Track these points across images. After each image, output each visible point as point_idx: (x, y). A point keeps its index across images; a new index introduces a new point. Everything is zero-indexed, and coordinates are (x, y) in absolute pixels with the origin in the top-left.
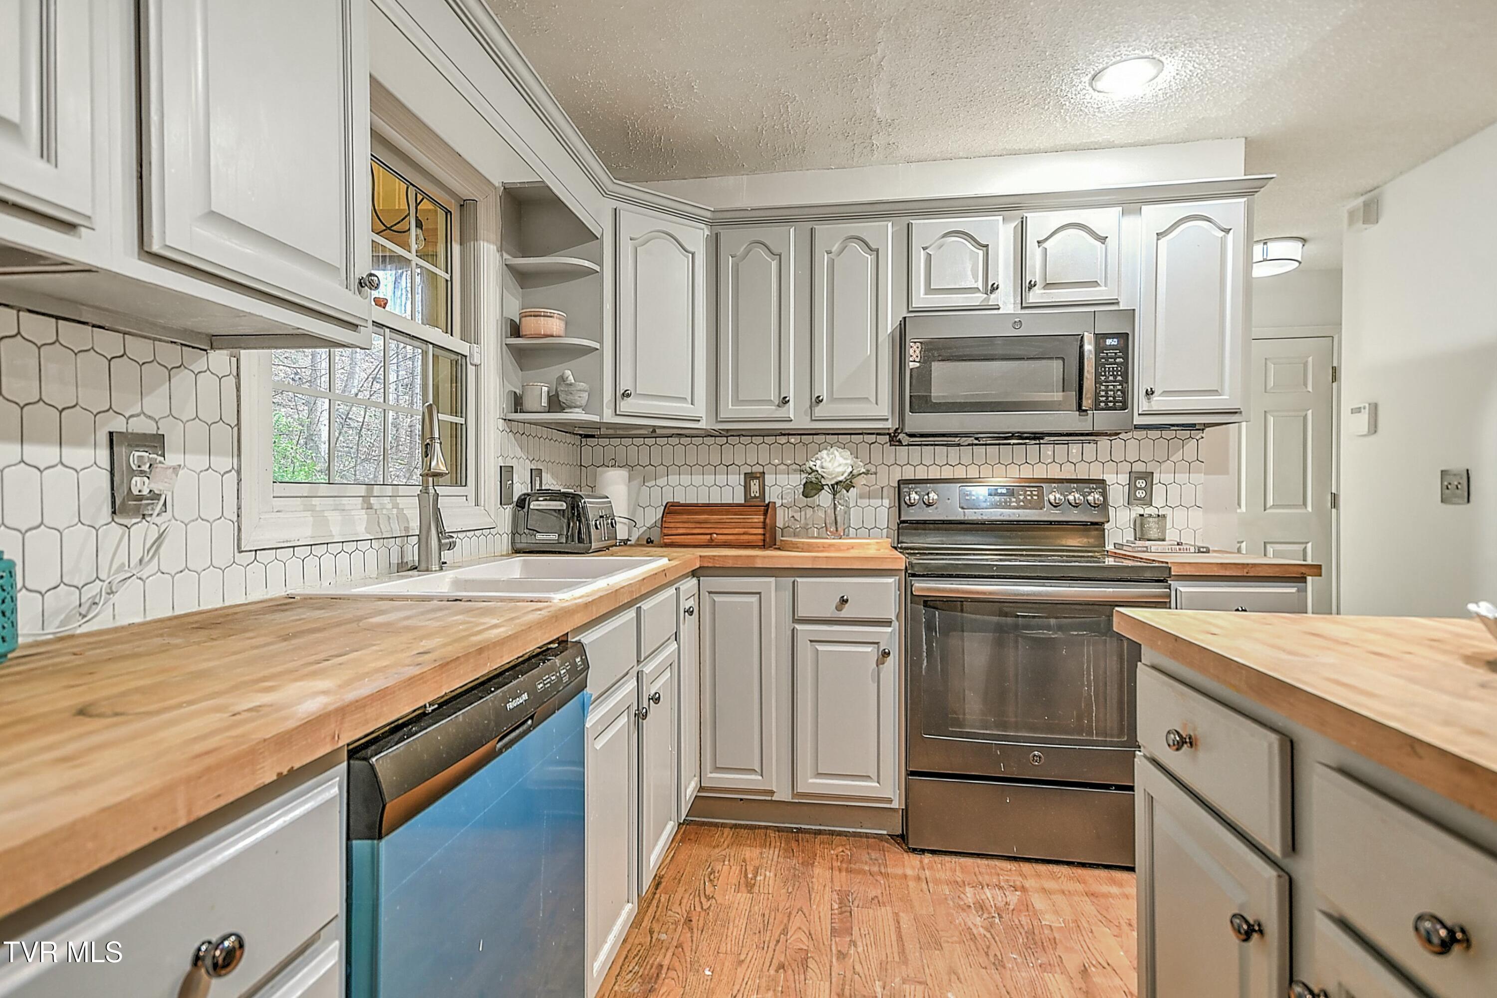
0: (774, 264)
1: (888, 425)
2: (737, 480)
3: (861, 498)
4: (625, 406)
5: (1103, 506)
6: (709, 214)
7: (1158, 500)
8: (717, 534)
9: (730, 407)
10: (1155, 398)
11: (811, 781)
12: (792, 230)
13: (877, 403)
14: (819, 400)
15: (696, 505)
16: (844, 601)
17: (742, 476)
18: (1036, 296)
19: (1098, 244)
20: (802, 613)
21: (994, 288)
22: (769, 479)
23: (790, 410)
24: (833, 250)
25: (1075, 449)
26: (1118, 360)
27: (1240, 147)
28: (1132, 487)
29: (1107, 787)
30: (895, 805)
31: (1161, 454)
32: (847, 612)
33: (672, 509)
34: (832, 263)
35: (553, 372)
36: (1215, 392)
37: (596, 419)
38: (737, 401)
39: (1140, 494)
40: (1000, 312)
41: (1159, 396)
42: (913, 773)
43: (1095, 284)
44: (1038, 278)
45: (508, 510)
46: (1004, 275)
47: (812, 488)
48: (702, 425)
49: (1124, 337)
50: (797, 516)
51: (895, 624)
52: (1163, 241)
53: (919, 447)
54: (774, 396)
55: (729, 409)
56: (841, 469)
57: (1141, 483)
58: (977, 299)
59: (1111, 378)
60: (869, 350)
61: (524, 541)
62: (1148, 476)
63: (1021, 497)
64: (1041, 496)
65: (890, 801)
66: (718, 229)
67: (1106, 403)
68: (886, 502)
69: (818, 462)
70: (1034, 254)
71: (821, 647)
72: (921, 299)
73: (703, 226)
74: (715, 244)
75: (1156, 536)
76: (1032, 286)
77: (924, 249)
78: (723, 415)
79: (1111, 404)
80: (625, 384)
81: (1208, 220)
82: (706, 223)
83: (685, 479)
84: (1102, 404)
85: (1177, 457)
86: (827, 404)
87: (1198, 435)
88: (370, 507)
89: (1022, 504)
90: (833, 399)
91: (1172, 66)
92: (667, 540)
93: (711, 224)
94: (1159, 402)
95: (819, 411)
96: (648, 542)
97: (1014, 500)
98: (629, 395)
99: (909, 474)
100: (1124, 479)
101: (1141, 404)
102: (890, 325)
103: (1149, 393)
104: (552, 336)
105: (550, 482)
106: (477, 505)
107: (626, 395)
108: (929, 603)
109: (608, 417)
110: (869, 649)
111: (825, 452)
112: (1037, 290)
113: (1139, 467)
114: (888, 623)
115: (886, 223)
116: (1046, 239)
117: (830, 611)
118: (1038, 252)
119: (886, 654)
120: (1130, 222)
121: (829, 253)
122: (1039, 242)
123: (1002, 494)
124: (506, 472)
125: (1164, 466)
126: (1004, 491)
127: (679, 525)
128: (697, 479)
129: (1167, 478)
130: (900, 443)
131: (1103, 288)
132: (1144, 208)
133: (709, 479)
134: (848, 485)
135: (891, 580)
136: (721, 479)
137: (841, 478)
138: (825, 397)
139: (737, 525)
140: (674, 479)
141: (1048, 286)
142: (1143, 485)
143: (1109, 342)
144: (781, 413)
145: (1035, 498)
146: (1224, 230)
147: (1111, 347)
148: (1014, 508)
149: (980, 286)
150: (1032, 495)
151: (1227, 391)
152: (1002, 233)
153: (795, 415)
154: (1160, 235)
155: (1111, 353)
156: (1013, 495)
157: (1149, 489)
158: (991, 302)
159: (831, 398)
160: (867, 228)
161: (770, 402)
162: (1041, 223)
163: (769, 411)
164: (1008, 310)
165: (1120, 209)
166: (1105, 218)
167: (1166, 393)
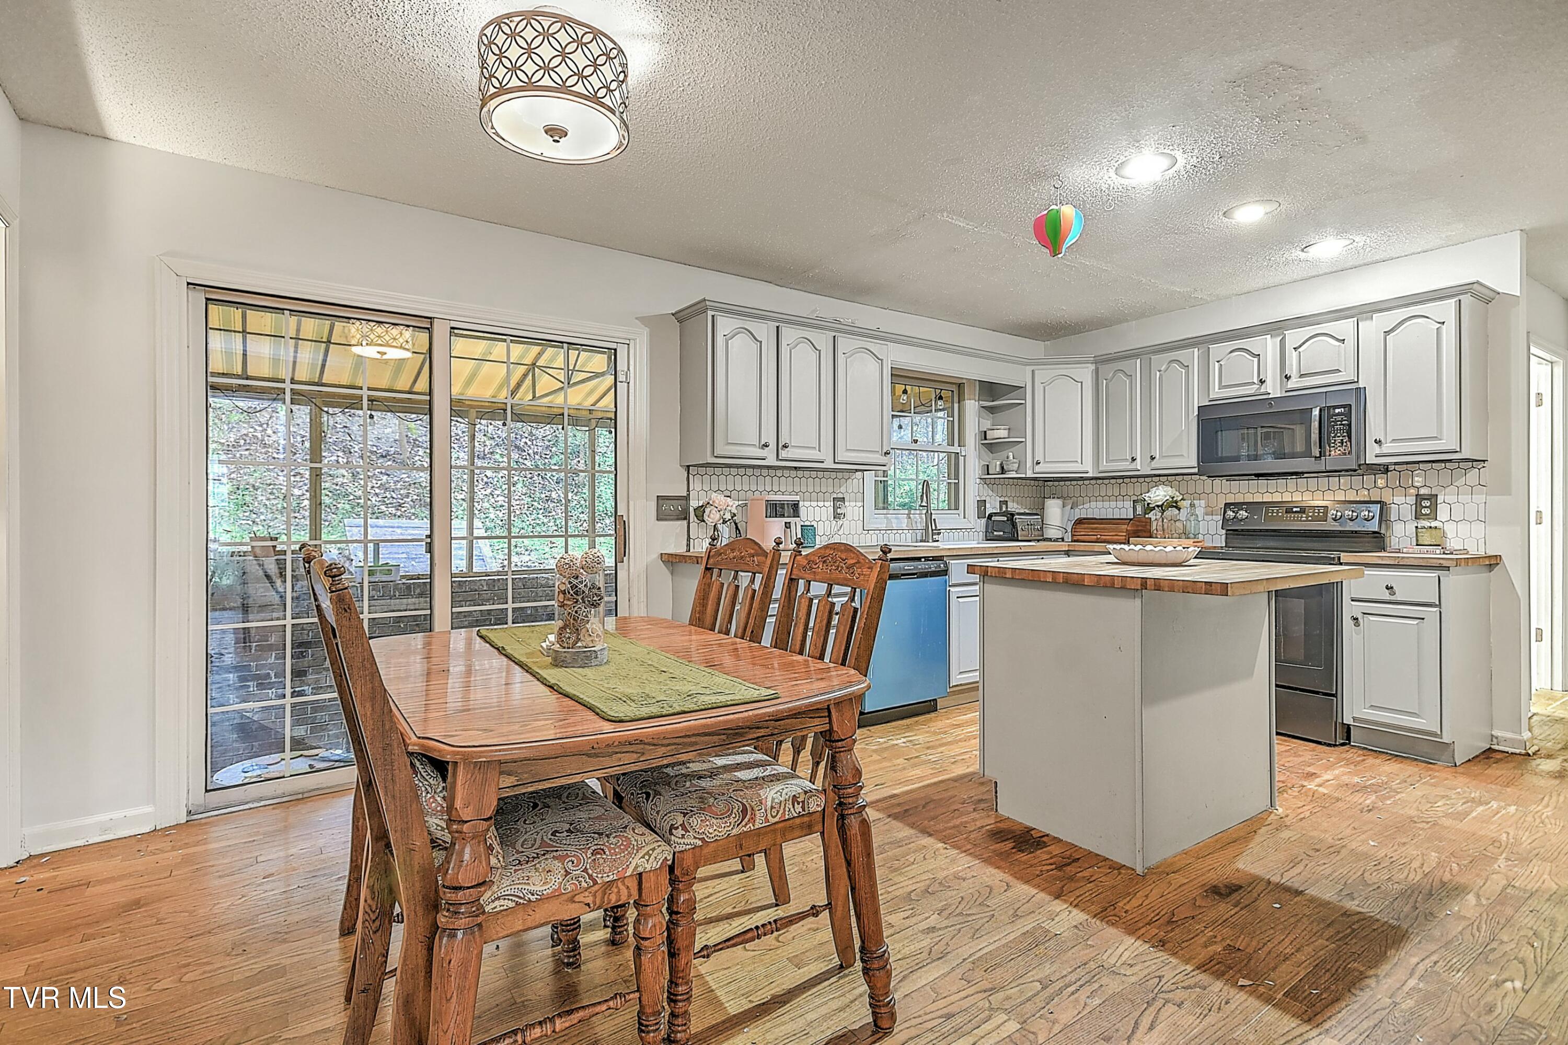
0: (1128, 382)
1: (1196, 470)
2: (1129, 504)
3: (1207, 515)
4: (1037, 468)
6: (1092, 359)
7: (1441, 516)
8: (1101, 535)
9: (1105, 463)
10: (1386, 444)
12: (1139, 361)
13: (1187, 458)
14: (1154, 459)
15: (1095, 519)
17: (1132, 502)
18: (1291, 385)
19: (1342, 344)
21: (1264, 382)
23: (1138, 464)
24: (1162, 369)
26: (1344, 422)
27: (1516, 240)
28: (1418, 507)
31: (1445, 481)
33: (1081, 521)
34: (1161, 377)
35: (1003, 454)
36: (1435, 438)
37: (1023, 476)
38: (1108, 460)
39: (1427, 511)
40: (1269, 396)
41: (1391, 442)
43: (1340, 371)
44: (1294, 371)
45: (984, 521)
46: (1271, 373)
48: (1093, 475)
49: (1354, 406)
52: (1390, 336)
54: (1129, 457)
55: (1105, 465)
57: (1427, 503)
58: (1253, 389)
59: (1339, 435)
60: (1184, 422)
61: (990, 536)
62: (1433, 498)
63: (1310, 514)
64: (1326, 513)
66: (1099, 365)
67: (1335, 451)
68: (1218, 518)
70: (1292, 357)
72: (1216, 393)
73: (1089, 366)
74: (1097, 375)
76: (1289, 378)
77: (1218, 362)
79: (1338, 452)
80: (1039, 457)
81: (1426, 317)
82: (1092, 363)
83: (1100, 504)
85: (1460, 483)
86: (1159, 459)
87: (1480, 465)
88: (910, 518)
89: (1309, 518)
92: (1075, 538)
93: (1094, 363)
94: (1387, 448)
95: (1155, 464)
97: (1304, 516)
99: (1231, 500)
100: (1412, 500)
101: (1374, 450)
102: (1196, 409)
103: (1380, 443)
104: (1002, 438)
106: (964, 518)
107: (1040, 463)
109: (1030, 474)
112: (1293, 379)
113: (1425, 491)
115: (1194, 349)
116: (1300, 346)
118: (1295, 354)
120: (1363, 325)
121: (1159, 371)
122: (1295, 348)
123: (1296, 512)
124: (982, 503)
125: (1447, 490)
126: (1298, 509)
127: (1082, 531)
129: (1451, 498)
131: (1342, 373)
132: (1374, 315)
133: (1113, 504)
136: (1120, 504)
138: (1157, 456)
139: (1113, 530)
140: (1093, 504)
141: (1301, 376)
142: (1429, 504)
143: (1337, 411)
144: (1132, 466)
145: (1321, 514)
146: (1439, 323)
147: (1339, 414)
148: (1304, 521)
149: (1256, 381)
150: (1318, 513)
151: (1445, 438)
152: (1269, 346)
153: (1142, 467)
154: (1387, 333)
155: (1339, 418)
156: (1304, 512)
157: (1434, 507)
158: (1262, 390)
159: (1162, 457)
160: (1179, 354)
161: (1127, 460)
162: (1296, 336)
163: (1126, 465)
164: (1273, 394)
165: (1354, 319)
166: (1343, 327)
167: (1393, 441)
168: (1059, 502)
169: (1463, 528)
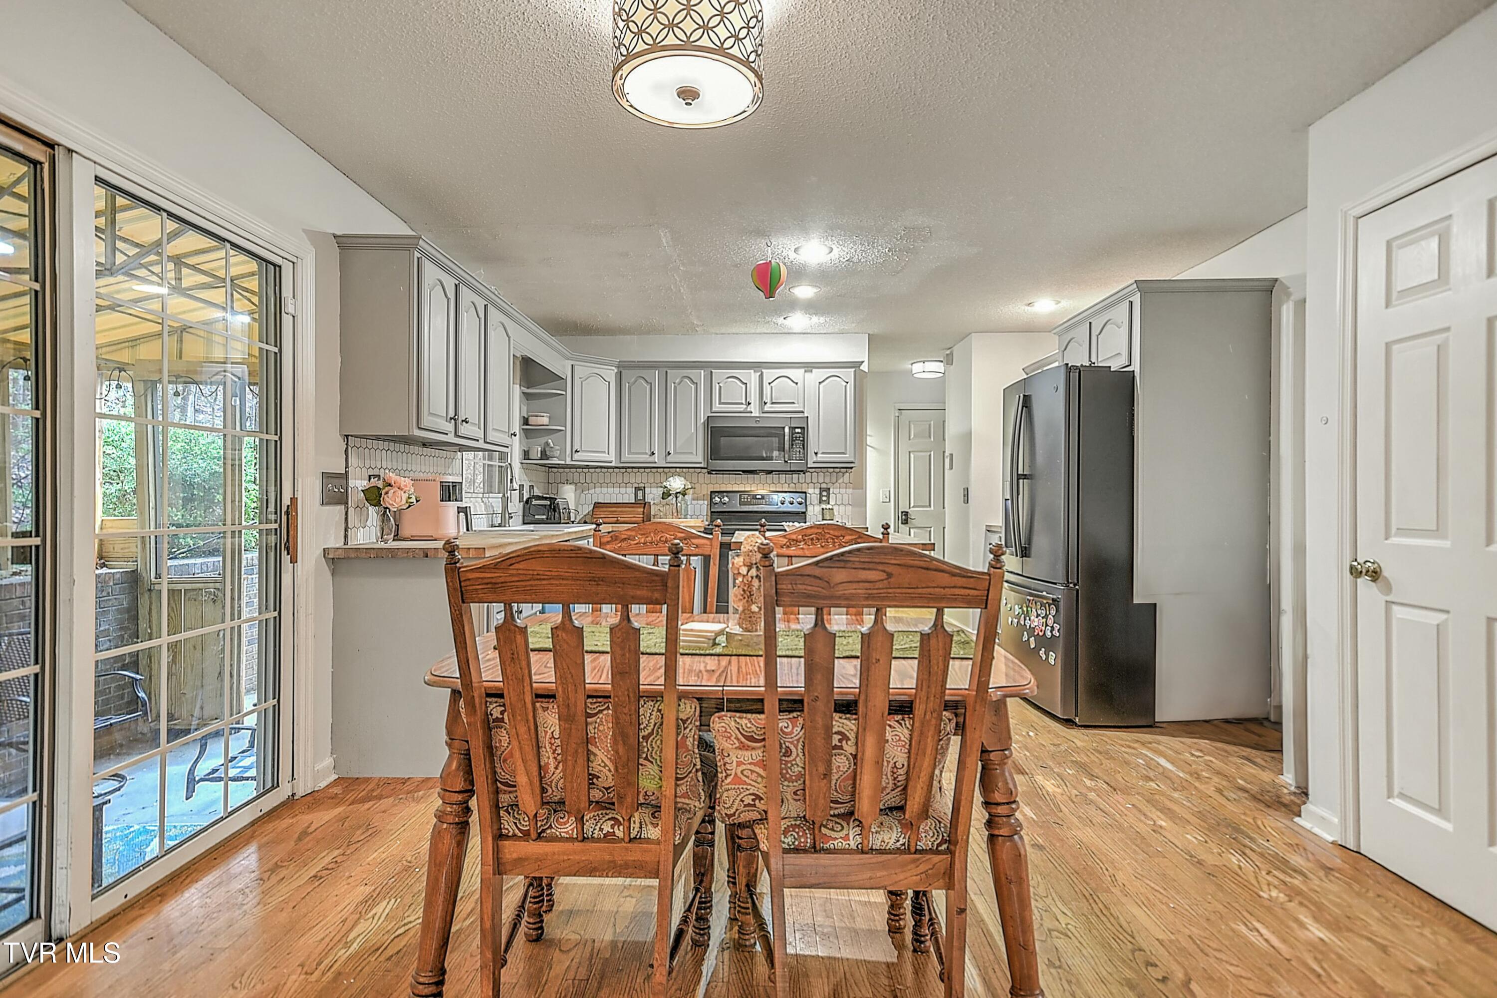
0: (648, 387)
1: (702, 464)
2: (631, 491)
3: (691, 499)
4: (576, 456)
5: (806, 504)
6: (617, 363)
7: (832, 502)
8: (620, 517)
10: (819, 455)
12: (657, 372)
13: (696, 455)
14: (669, 454)
17: (634, 489)
18: (766, 408)
19: (795, 385)
21: (749, 404)
22: (647, 490)
23: (656, 457)
24: (676, 382)
25: (795, 476)
26: (801, 438)
27: (865, 339)
28: (821, 495)
31: (834, 480)
33: (597, 505)
34: (675, 387)
35: (542, 440)
36: (843, 453)
37: (563, 462)
38: (630, 453)
39: (824, 498)
40: (753, 415)
41: (821, 454)
43: (794, 403)
44: (768, 401)
45: (522, 504)
46: (754, 398)
47: (666, 495)
48: (613, 464)
49: (804, 428)
50: (660, 508)
52: (821, 386)
53: (721, 476)
54: (648, 450)
55: (626, 457)
56: (680, 486)
57: (824, 493)
58: (742, 408)
59: (798, 446)
60: (693, 429)
61: (527, 519)
62: (828, 490)
64: (777, 499)
66: (621, 369)
67: (796, 457)
68: (706, 502)
69: (669, 482)
70: (767, 389)
72: (717, 407)
73: (614, 369)
74: (620, 378)
75: (829, 518)
76: (765, 403)
77: (718, 383)
78: (623, 459)
79: (798, 458)
80: (577, 446)
81: (841, 377)
82: (615, 367)
83: (604, 490)
84: (794, 458)
85: (840, 481)
86: (674, 454)
87: (850, 470)
89: (768, 503)
91: (815, 319)
93: (618, 367)
94: (821, 457)
95: (669, 458)
96: (585, 522)
99: (716, 488)
100: (817, 491)
101: (813, 458)
102: (702, 418)
103: (816, 454)
104: (543, 425)
105: (537, 492)
107: (577, 451)
109: (569, 462)
111: (672, 477)
112: (768, 405)
113: (824, 486)
115: (701, 371)
116: (772, 382)
118: (769, 387)
120: (808, 375)
121: (674, 383)
122: (769, 383)
123: (759, 499)
124: (522, 487)
125: (835, 485)
127: (601, 513)
128: (610, 490)
129: (836, 490)
130: (712, 473)
131: (797, 405)
132: (814, 370)
133: (617, 490)
134: (683, 493)
136: (623, 490)
137: (679, 490)
138: (672, 452)
139: (630, 512)
140: (598, 490)
141: (773, 403)
142: (826, 494)
143: (797, 430)
144: (651, 459)
145: (774, 500)
146: (845, 382)
147: (798, 433)
148: (764, 505)
149: (744, 402)
151: (847, 453)
152: (752, 377)
153: (658, 460)
154: (820, 383)
155: (798, 435)
157: (828, 496)
158: (749, 410)
159: (675, 452)
160: (692, 373)
161: (646, 454)
162: (769, 374)
163: (646, 458)
164: (756, 413)
165: (803, 370)
166: (797, 374)
167: (823, 453)
168: (573, 487)
169: (842, 508)
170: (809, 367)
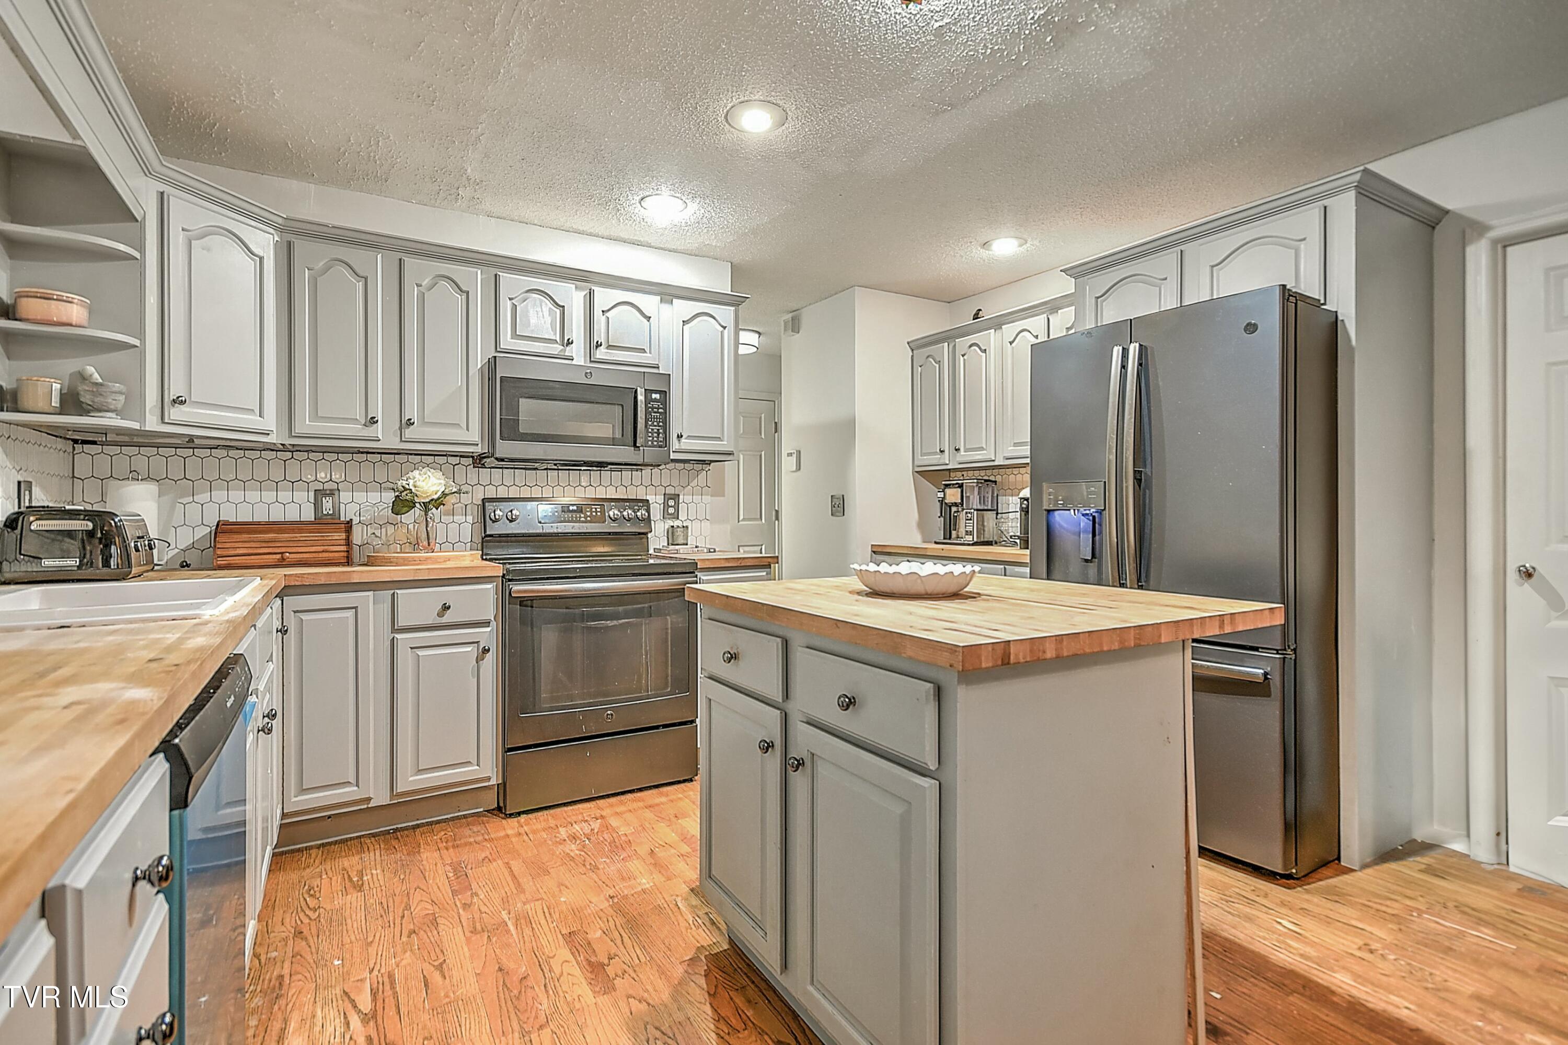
0: (361, 285)
1: (478, 450)
2: (305, 497)
3: (445, 514)
4: (176, 413)
5: (648, 520)
6: (280, 221)
7: (683, 515)
8: (290, 553)
9: (307, 422)
10: (683, 440)
11: (411, 779)
12: (379, 256)
13: (468, 429)
14: (410, 423)
15: (259, 523)
16: (446, 608)
17: (312, 494)
18: (601, 353)
19: (645, 321)
20: (402, 622)
21: (570, 343)
22: (345, 496)
23: (378, 430)
24: (423, 284)
25: (626, 474)
26: (660, 410)
27: (728, 268)
28: (666, 506)
29: (657, 727)
30: (493, 782)
31: (684, 481)
32: (448, 618)
33: (222, 529)
34: (422, 297)
35: (69, 365)
36: (719, 439)
37: (136, 425)
38: (315, 416)
39: (671, 511)
40: (574, 362)
41: (686, 439)
42: (510, 750)
43: (643, 351)
44: (602, 340)
46: (577, 331)
48: (271, 438)
49: (664, 393)
50: (378, 533)
51: (493, 624)
52: (686, 327)
53: (501, 470)
54: (359, 415)
55: (306, 424)
56: (435, 488)
57: (671, 503)
58: (556, 349)
59: (655, 423)
60: (460, 381)
61: (19, 570)
62: (676, 497)
63: (588, 514)
64: (603, 512)
65: (489, 779)
66: (290, 237)
67: (652, 441)
68: (470, 519)
69: (411, 482)
70: (600, 320)
71: (421, 653)
72: (507, 342)
73: (272, 231)
74: (287, 254)
75: (682, 542)
76: (598, 345)
77: (510, 299)
78: (298, 429)
79: (655, 443)
80: (175, 389)
81: (714, 318)
82: (277, 229)
83: (238, 495)
84: (650, 443)
85: (694, 483)
86: (417, 427)
87: (707, 467)
89: (589, 519)
90: (425, 423)
91: (692, 206)
92: (221, 562)
93: (280, 230)
94: (685, 444)
95: (409, 433)
96: (183, 567)
97: (582, 515)
98: (183, 403)
99: (491, 493)
100: (660, 499)
101: (675, 445)
102: (479, 361)
103: (680, 437)
104: (71, 325)
105: (40, 498)
107: (178, 401)
108: (525, 602)
109: (152, 424)
110: (468, 649)
111: (416, 473)
112: (602, 349)
113: (670, 490)
114: (487, 624)
115: (476, 270)
116: (609, 310)
117: (432, 619)
118: (603, 319)
119: (486, 651)
120: (665, 307)
121: (418, 286)
122: (603, 311)
123: (573, 511)
125: (686, 489)
126: (575, 508)
127: (238, 545)
128: (253, 496)
129: (688, 498)
130: (483, 466)
131: (648, 355)
132: (673, 300)
133: (269, 495)
134: (438, 502)
135: (489, 586)
136: (286, 495)
137: (435, 497)
138: (415, 420)
139: (314, 543)
141: (609, 347)
142: (673, 504)
143: (654, 396)
144: (369, 432)
145: (599, 514)
146: (722, 326)
147: (655, 400)
148: (583, 522)
149: (558, 339)
150: (596, 512)
151: (726, 438)
152: (574, 298)
153: (380, 435)
154: (683, 324)
155: (656, 405)
156: (581, 512)
157: (677, 507)
158: (567, 353)
159: (421, 421)
160: (455, 270)
161: (355, 421)
162: (604, 297)
163: (355, 429)
164: (580, 360)
165: (659, 298)
166: (649, 303)
167: (689, 437)
168: (153, 487)
170: (668, 293)
